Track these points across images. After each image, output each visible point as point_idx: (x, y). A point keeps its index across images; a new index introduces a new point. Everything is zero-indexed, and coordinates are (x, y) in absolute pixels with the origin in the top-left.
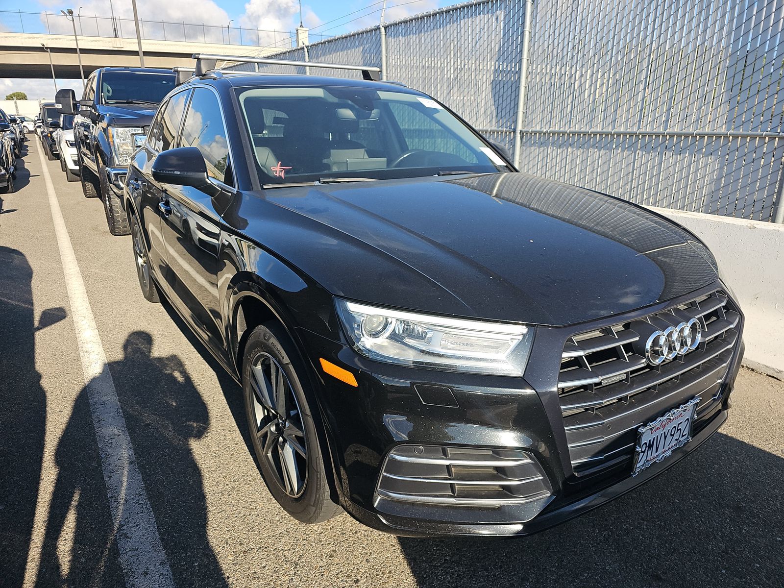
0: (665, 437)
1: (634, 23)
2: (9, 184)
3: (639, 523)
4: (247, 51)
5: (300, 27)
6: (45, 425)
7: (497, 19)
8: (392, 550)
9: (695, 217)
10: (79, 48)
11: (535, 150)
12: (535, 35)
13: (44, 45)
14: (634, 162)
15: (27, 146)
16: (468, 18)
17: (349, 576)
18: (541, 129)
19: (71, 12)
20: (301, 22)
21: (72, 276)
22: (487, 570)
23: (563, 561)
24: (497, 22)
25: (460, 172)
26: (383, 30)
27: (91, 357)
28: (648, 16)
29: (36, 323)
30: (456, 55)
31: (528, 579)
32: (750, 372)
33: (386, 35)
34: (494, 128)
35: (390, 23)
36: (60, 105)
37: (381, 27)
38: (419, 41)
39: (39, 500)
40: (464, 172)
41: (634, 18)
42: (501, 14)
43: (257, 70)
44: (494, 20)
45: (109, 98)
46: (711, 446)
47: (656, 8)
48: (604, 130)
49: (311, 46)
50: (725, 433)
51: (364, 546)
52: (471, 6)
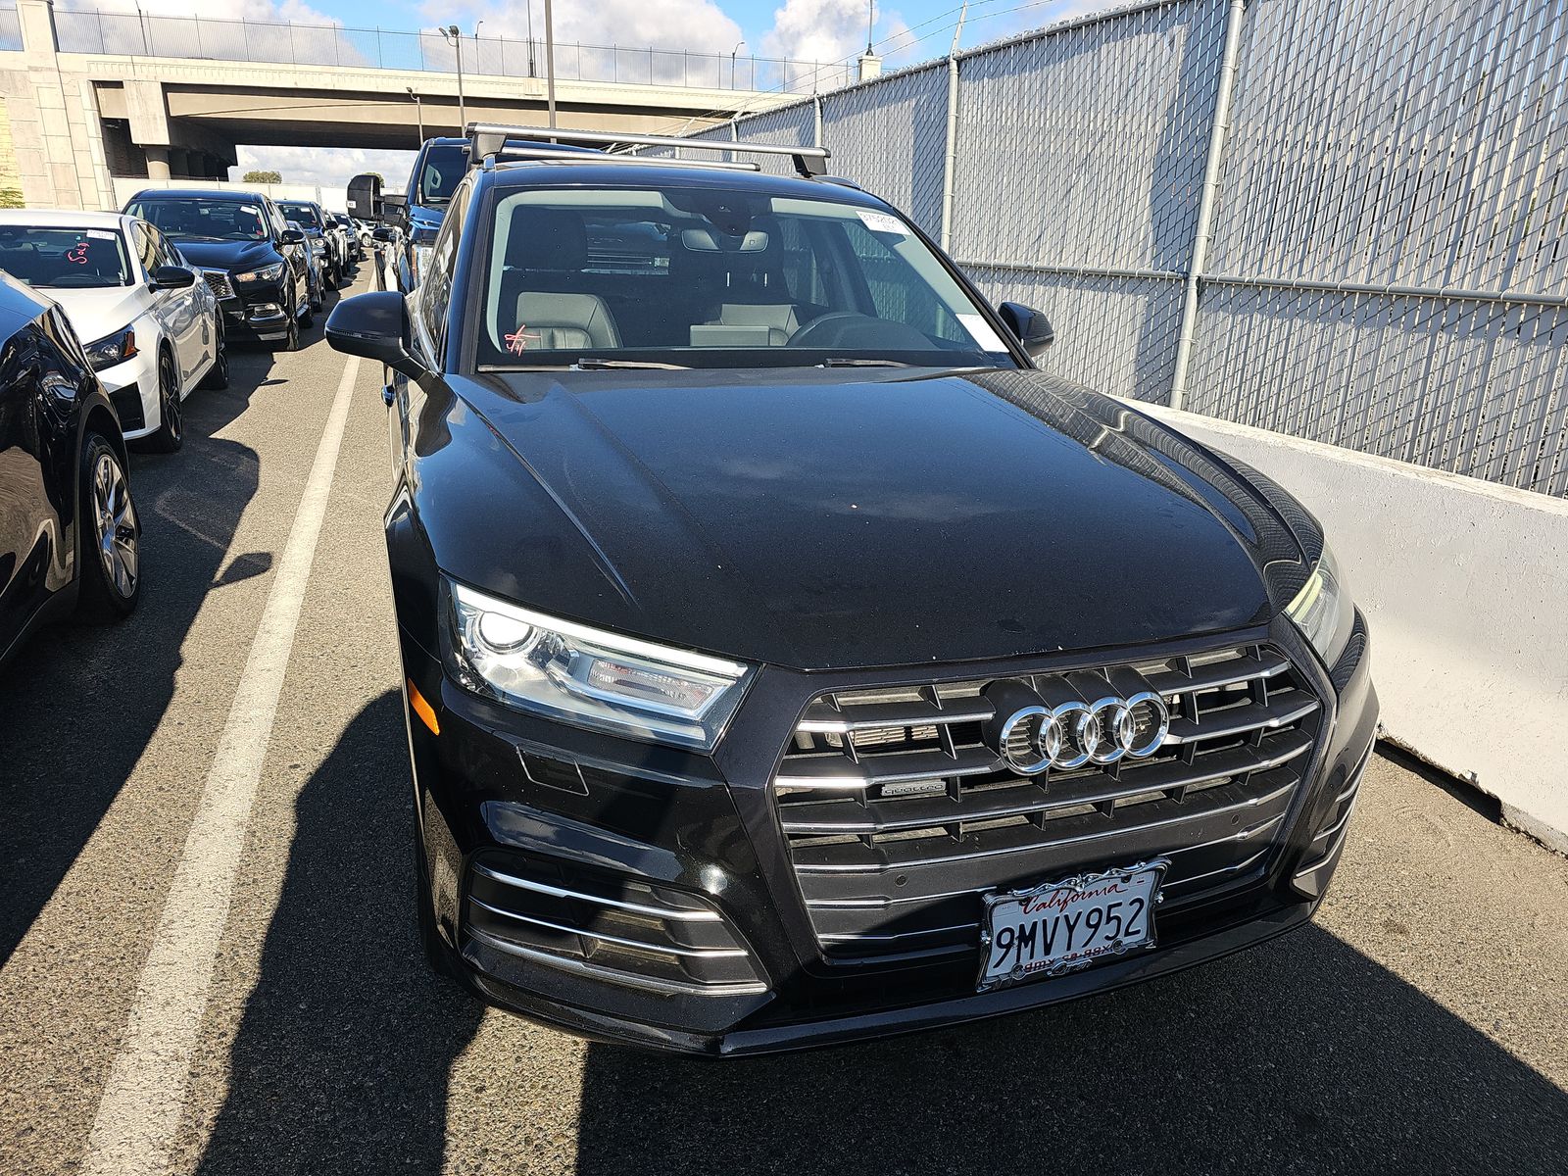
0: (1071, 928)
1: (1454, 51)
2: (290, 335)
3: (1068, 1102)
4: (736, 101)
5: (867, 54)
6: (147, 742)
7: (1172, 42)
8: (570, 1051)
9: (1462, 487)
10: (464, 94)
11: (1225, 320)
12: (1245, 77)
13: (411, 91)
14: (1429, 358)
15: (359, 270)
16: (1115, 40)
17: (474, 1078)
18: (1241, 275)
19: (455, 32)
20: (870, 45)
21: (313, 502)
22: (716, 1121)
23: (869, 1138)
24: (1172, 50)
25: (872, 362)
26: (954, 65)
27: (272, 641)
28: (1484, 38)
29: (219, 575)
30: (1087, 116)
31: (783, 1155)
32: (1530, 845)
33: (959, 76)
34: (1147, 269)
35: (969, 51)
36: (354, 203)
37: (951, 60)
38: (1020, 87)
39: (79, 859)
40: (882, 362)
41: (1455, 42)
42: (1179, 31)
43: (734, 139)
44: (1166, 44)
45: (433, 193)
46: (1331, 984)
47: (1504, 19)
48: (1371, 283)
49: (827, 97)
50: (1383, 962)
51: (527, 1033)
52: (1122, 18)
